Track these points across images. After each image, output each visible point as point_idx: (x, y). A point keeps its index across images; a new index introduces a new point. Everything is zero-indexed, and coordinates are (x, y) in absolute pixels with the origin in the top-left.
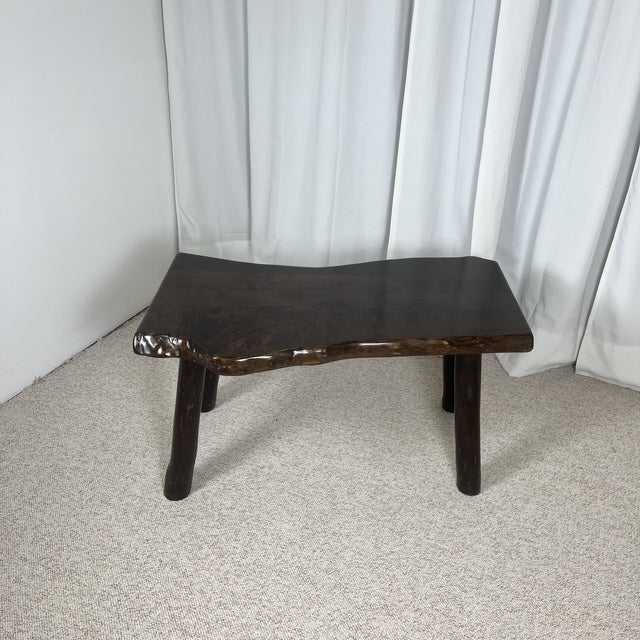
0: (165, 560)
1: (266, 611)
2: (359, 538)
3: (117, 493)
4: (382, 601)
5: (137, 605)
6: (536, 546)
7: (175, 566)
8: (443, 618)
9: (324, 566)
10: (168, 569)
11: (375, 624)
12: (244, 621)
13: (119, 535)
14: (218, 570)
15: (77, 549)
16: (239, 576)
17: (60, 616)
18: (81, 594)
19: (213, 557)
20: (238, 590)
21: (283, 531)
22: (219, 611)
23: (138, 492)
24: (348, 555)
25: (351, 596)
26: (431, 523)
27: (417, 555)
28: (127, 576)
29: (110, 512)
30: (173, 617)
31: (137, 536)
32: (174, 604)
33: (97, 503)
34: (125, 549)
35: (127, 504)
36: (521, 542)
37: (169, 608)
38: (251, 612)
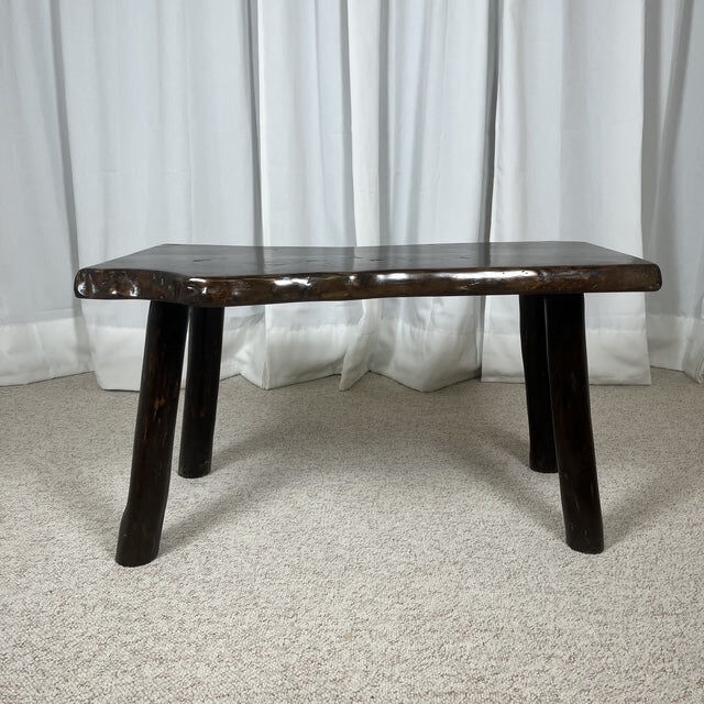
0: (90, 603)
5: (68, 654)
7: (108, 605)
10: (99, 609)
14: (178, 593)
19: (162, 584)
20: (217, 603)
22: (205, 628)
28: (36, 630)
31: (31, 592)
32: (128, 638)
34: (18, 607)
37: (125, 644)
38: (251, 617)
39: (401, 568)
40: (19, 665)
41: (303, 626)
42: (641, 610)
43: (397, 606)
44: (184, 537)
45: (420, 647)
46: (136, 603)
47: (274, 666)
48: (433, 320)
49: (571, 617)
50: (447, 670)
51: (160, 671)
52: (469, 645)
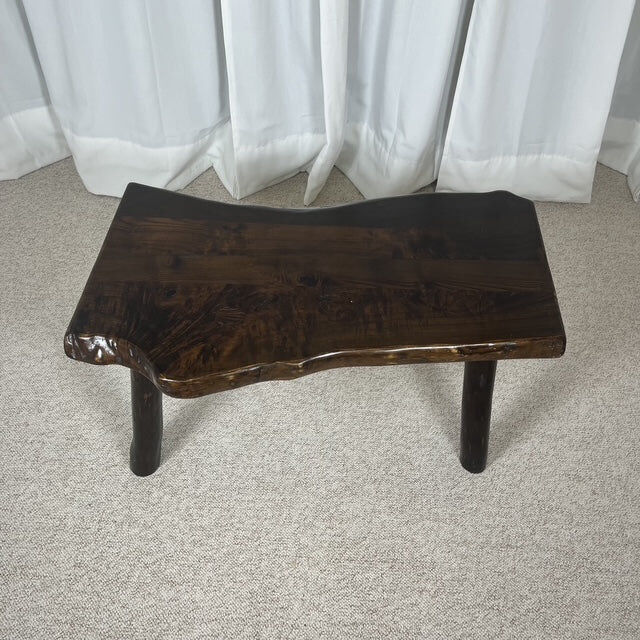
0: (119, 519)
1: (241, 533)
2: (300, 429)
3: (29, 464)
4: (343, 484)
5: (111, 574)
9: (278, 469)
10: (125, 527)
11: (343, 508)
12: (225, 550)
13: (55, 509)
16: (201, 508)
17: (36, 617)
18: (45, 587)
19: (166, 498)
20: (205, 523)
21: (225, 446)
22: (197, 551)
23: (53, 455)
24: (296, 449)
25: (313, 489)
26: (358, 391)
27: (357, 427)
28: (86, 549)
29: (32, 487)
30: (154, 574)
31: (76, 504)
32: (148, 560)
33: (11, 482)
34: (70, 522)
35: (47, 472)
37: (146, 566)
38: (228, 539)
39: (334, 486)
40: (80, 585)
41: (264, 550)
42: (494, 540)
43: (329, 531)
44: (177, 439)
45: (341, 577)
46: (149, 519)
47: (244, 592)
48: (394, 146)
49: (444, 548)
50: (355, 601)
51: (172, 593)
52: (372, 576)
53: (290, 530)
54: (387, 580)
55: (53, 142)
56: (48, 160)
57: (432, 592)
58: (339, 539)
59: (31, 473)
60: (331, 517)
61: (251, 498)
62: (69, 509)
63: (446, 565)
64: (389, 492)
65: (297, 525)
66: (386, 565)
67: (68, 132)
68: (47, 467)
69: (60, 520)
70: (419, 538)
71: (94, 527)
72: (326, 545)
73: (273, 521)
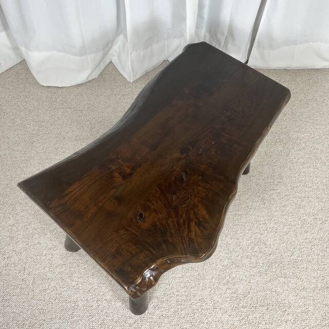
0: (108, 298)
1: (180, 298)
4: (230, 261)
6: (279, 191)
8: (261, 255)
10: (113, 303)
11: (234, 275)
12: (173, 310)
13: (70, 296)
15: (51, 319)
23: (60, 262)
31: (81, 292)
34: (80, 304)
36: (272, 192)
53: (206, 292)
54: (266, 317)
55: (10, 53)
56: (10, 65)
57: (292, 321)
58: (235, 295)
59: (50, 275)
60: (228, 282)
61: (180, 275)
62: (78, 295)
63: (297, 304)
64: (257, 263)
65: (210, 289)
66: (264, 308)
67: (23, 49)
68: (58, 270)
69: (74, 302)
70: (279, 289)
71: (95, 305)
72: (228, 299)
73: (196, 288)
